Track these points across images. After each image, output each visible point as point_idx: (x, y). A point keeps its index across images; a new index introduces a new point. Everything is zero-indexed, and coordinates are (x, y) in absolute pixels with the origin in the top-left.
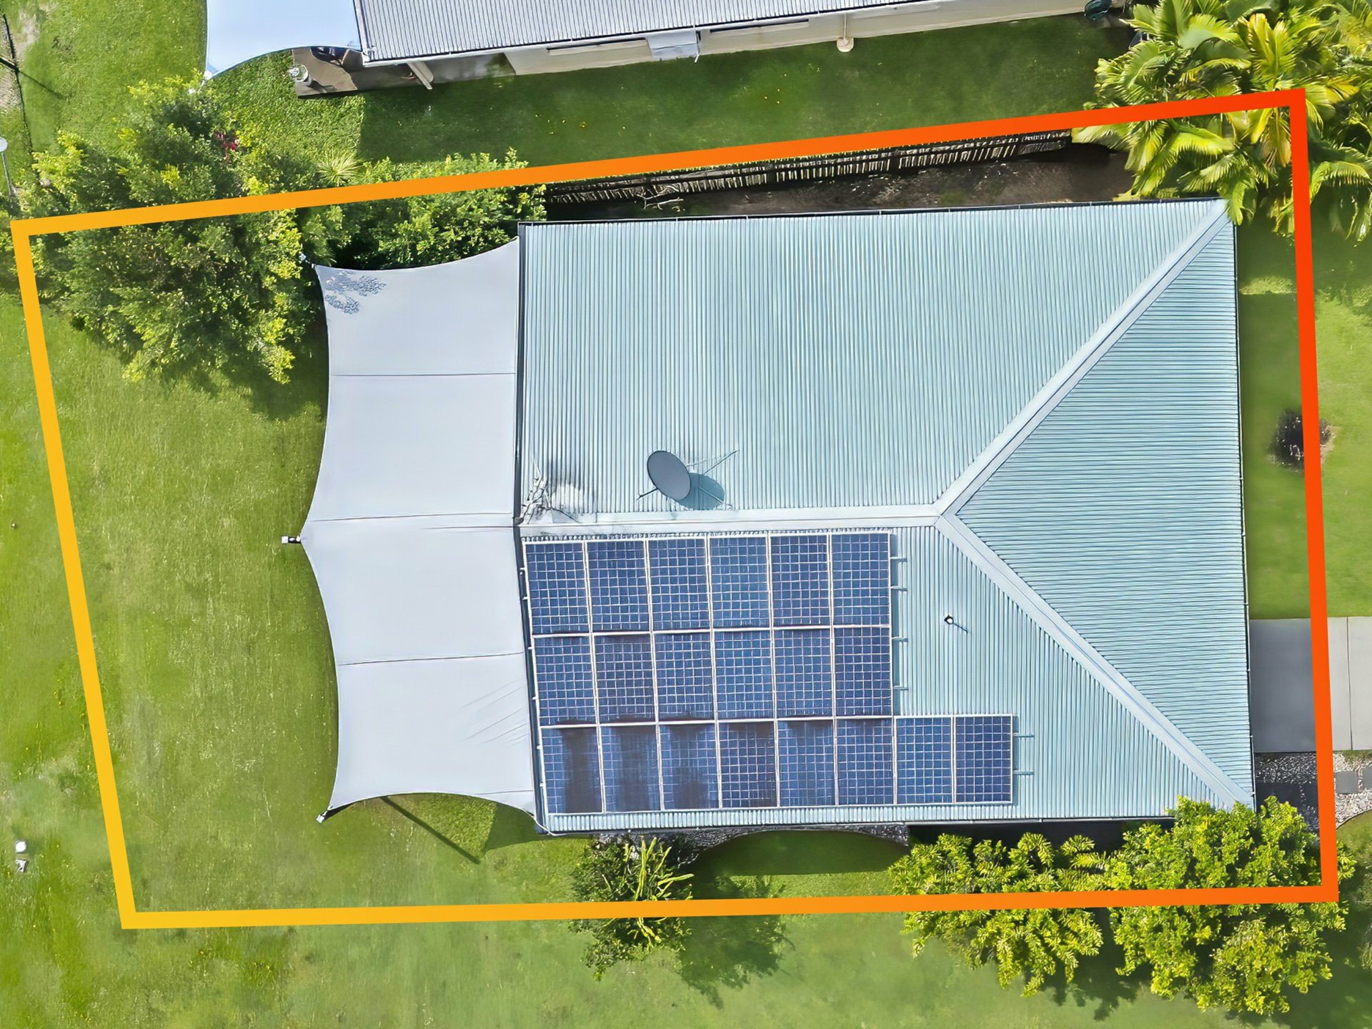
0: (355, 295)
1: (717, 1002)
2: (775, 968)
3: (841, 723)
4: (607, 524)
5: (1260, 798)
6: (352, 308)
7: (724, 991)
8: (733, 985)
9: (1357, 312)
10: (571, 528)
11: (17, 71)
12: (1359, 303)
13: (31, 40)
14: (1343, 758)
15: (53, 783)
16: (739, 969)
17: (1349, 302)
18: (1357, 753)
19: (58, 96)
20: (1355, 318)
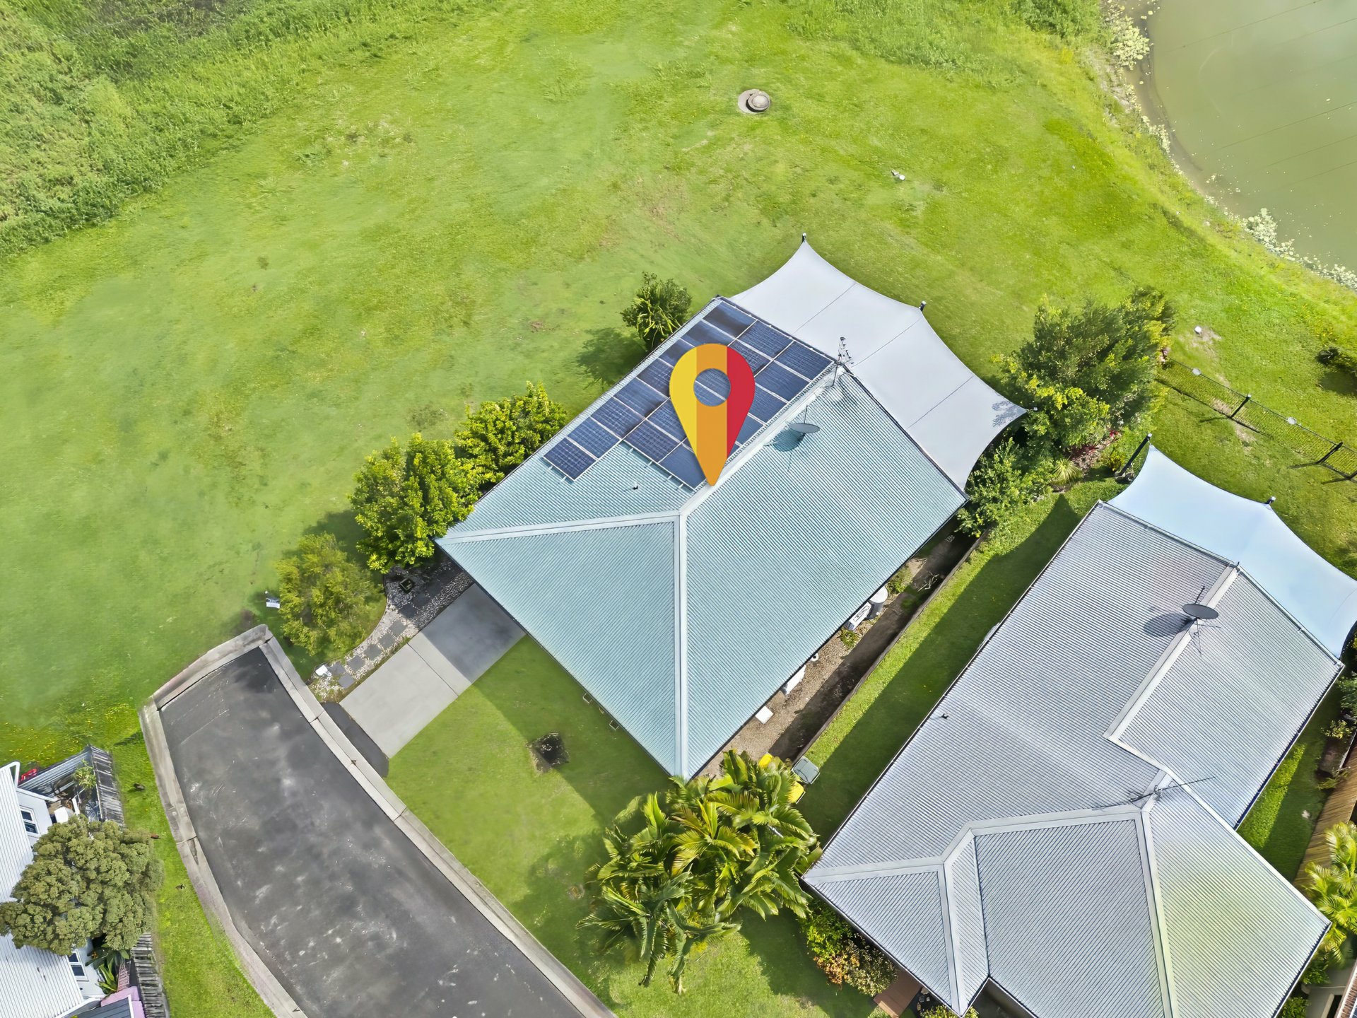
0: (1001, 413)
1: (589, 332)
2: (578, 361)
3: (641, 420)
4: (810, 397)
5: (437, 547)
6: (996, 407)
7: (590, 337)
8: (588, 342)
9: (575, 839)
10: (822, 383)
11: (1228, 417)
12: (578, 844)
13: (1238, 433)
14: (408, 637)
15: (915, 203)
16: (591, 349)
17: (584, 840)
18: (404, 644)
19: (1202, 421)
20: (574, 834)
